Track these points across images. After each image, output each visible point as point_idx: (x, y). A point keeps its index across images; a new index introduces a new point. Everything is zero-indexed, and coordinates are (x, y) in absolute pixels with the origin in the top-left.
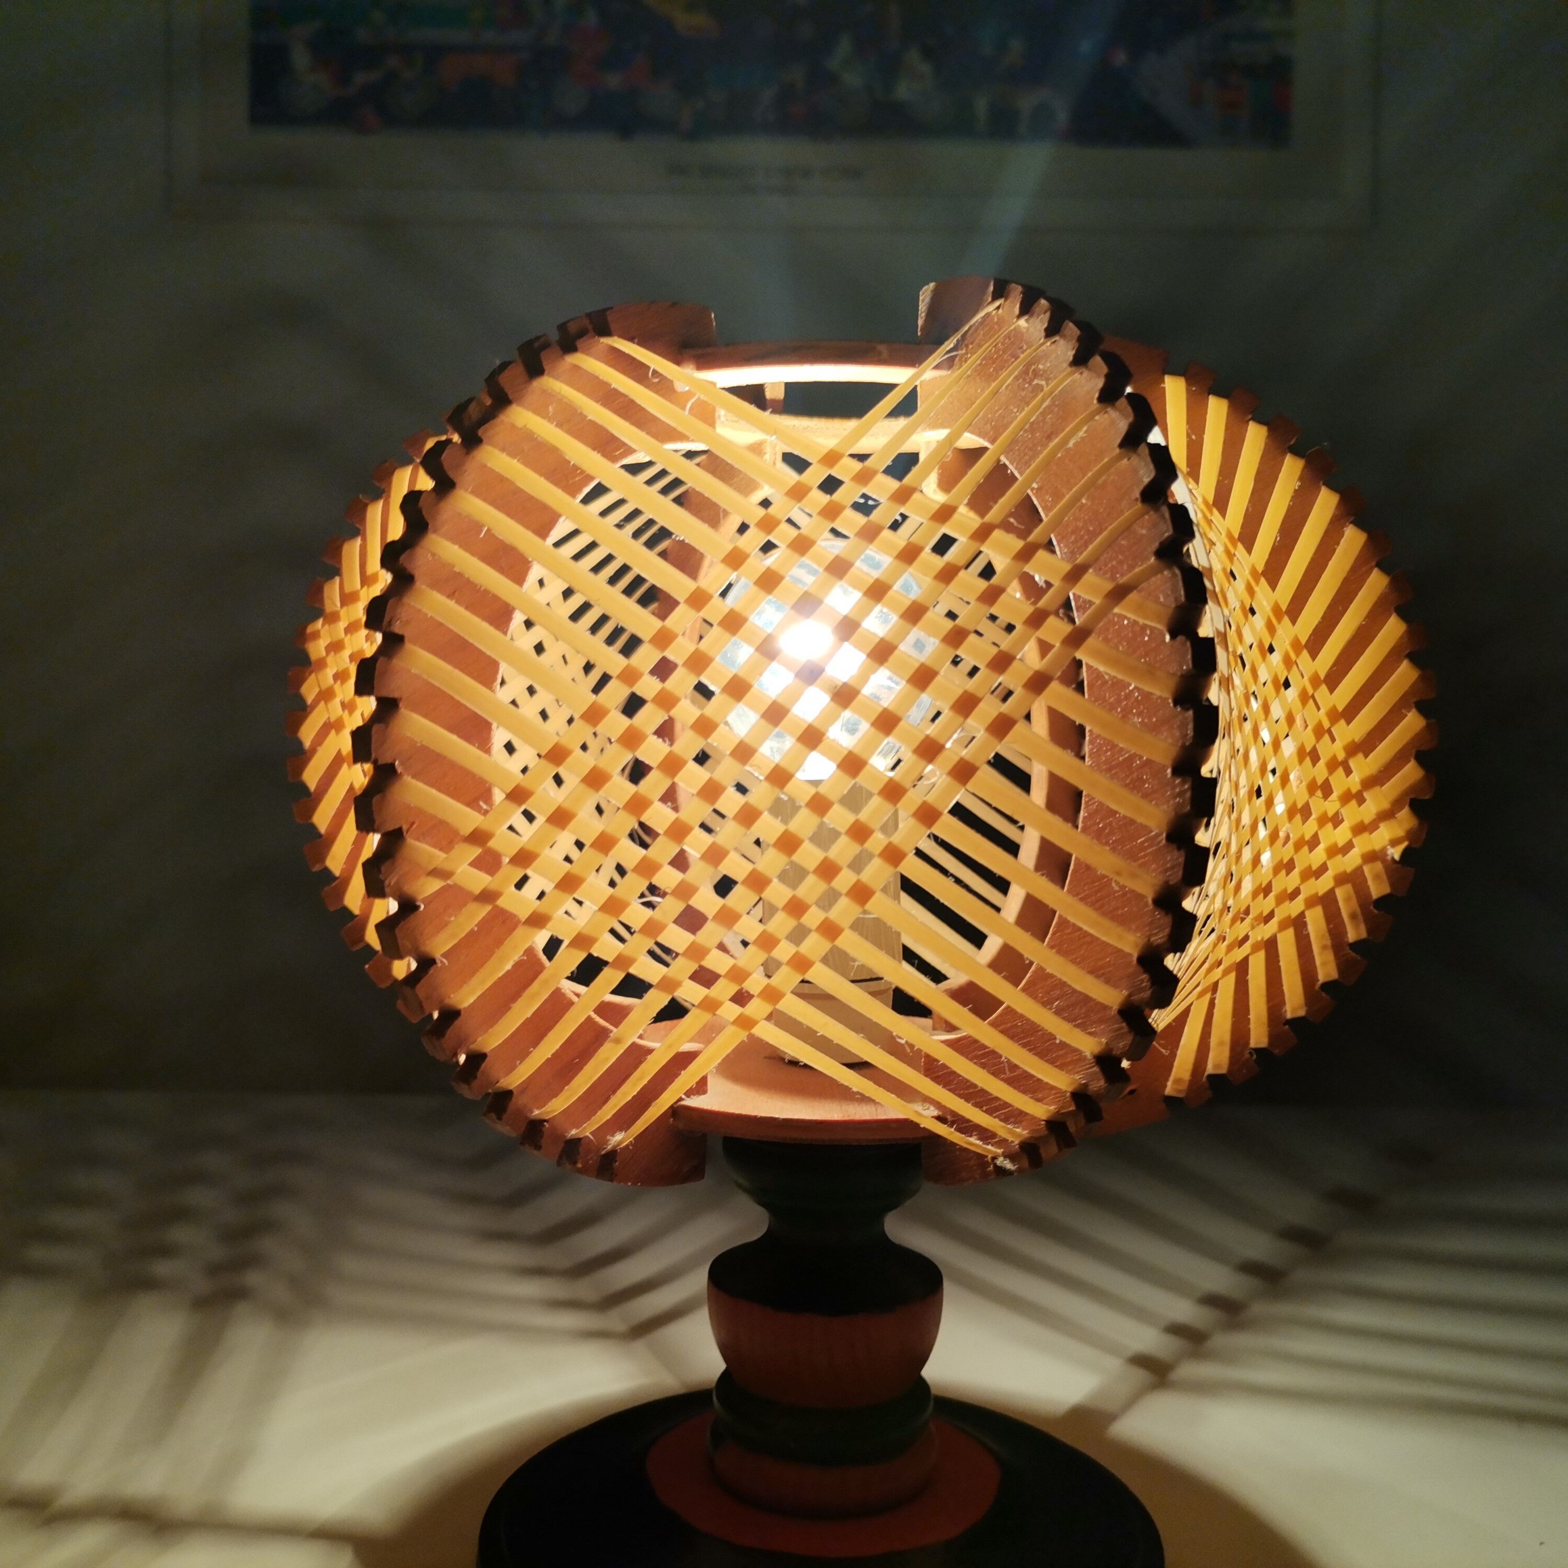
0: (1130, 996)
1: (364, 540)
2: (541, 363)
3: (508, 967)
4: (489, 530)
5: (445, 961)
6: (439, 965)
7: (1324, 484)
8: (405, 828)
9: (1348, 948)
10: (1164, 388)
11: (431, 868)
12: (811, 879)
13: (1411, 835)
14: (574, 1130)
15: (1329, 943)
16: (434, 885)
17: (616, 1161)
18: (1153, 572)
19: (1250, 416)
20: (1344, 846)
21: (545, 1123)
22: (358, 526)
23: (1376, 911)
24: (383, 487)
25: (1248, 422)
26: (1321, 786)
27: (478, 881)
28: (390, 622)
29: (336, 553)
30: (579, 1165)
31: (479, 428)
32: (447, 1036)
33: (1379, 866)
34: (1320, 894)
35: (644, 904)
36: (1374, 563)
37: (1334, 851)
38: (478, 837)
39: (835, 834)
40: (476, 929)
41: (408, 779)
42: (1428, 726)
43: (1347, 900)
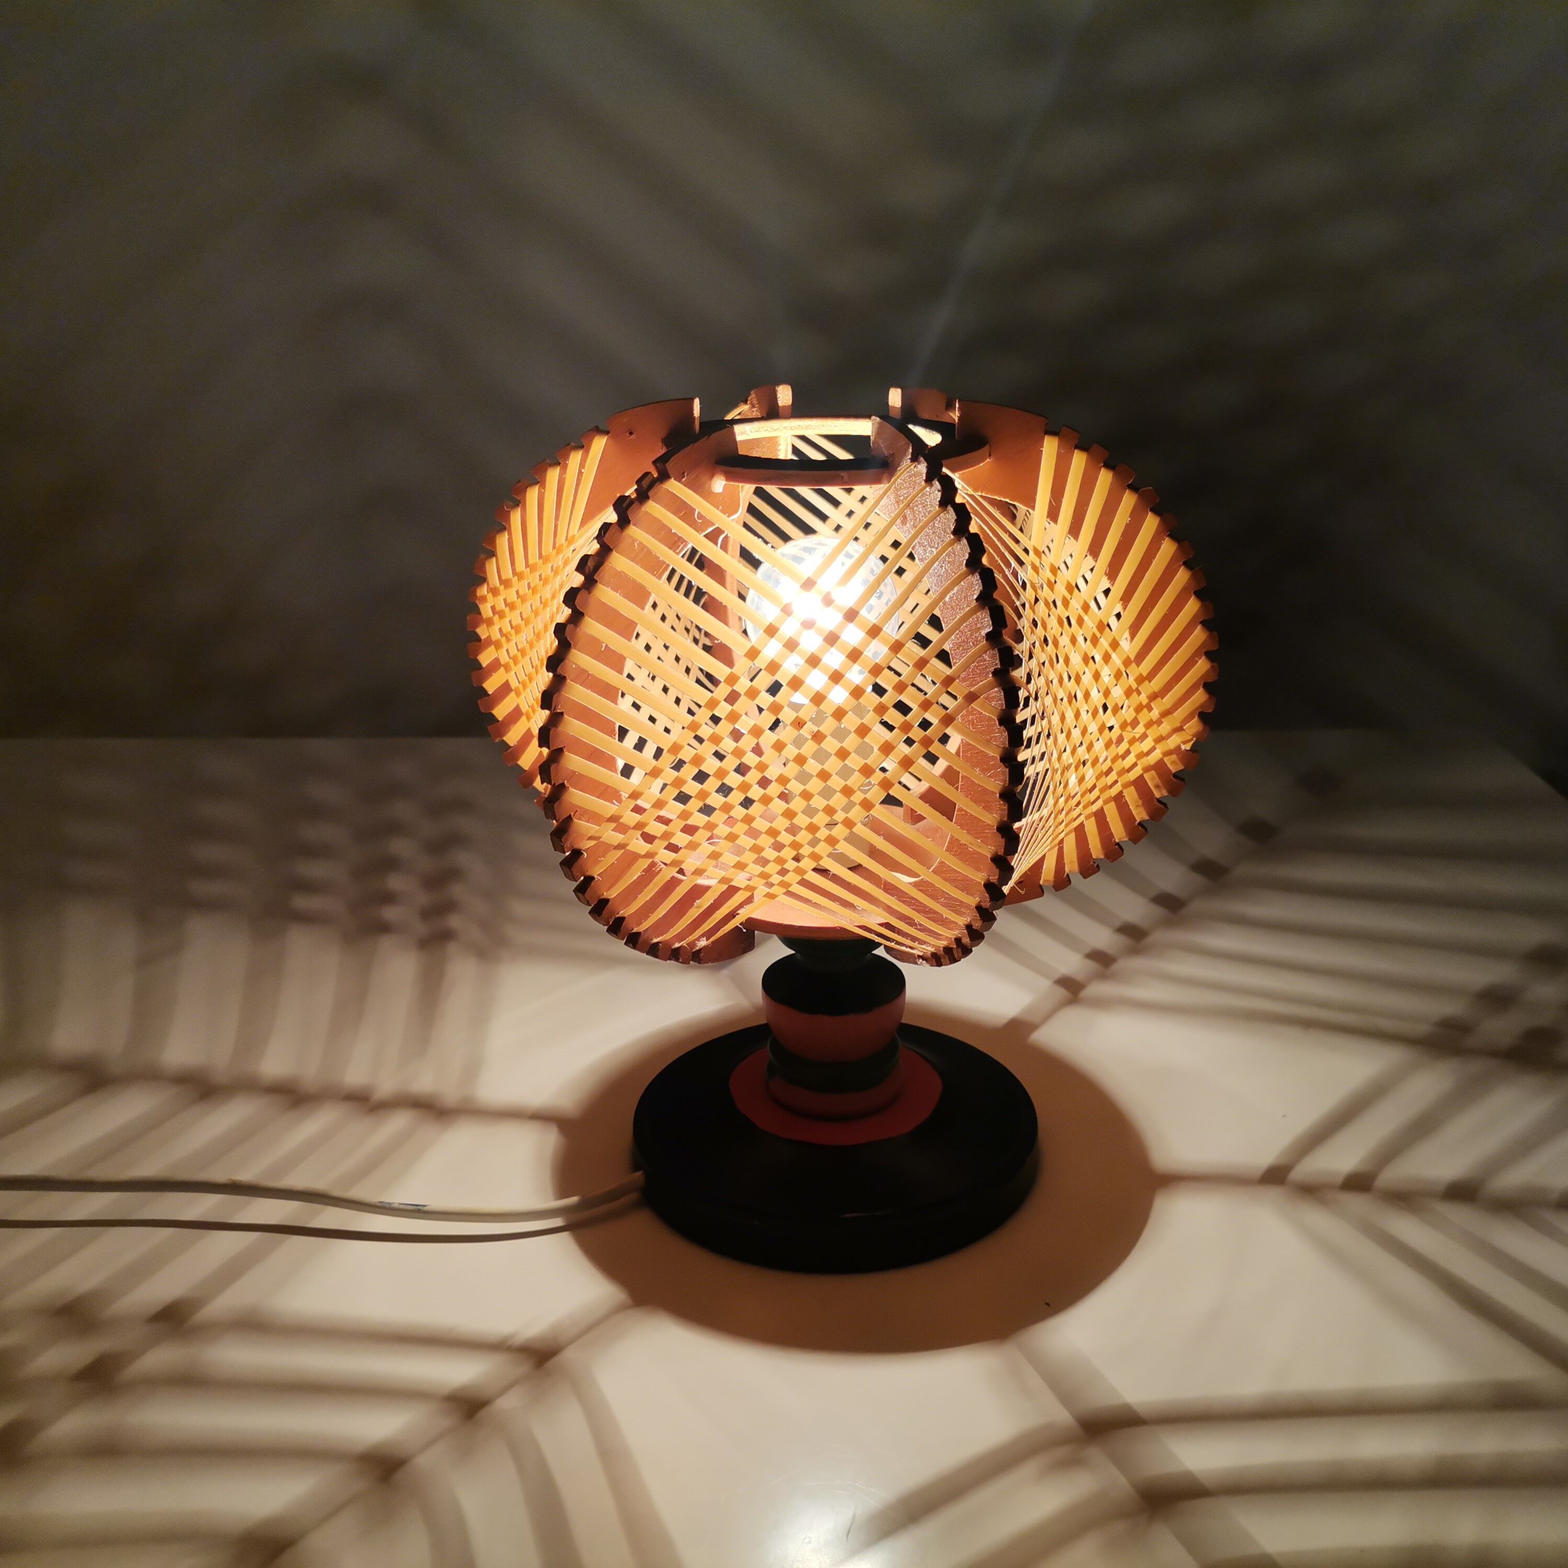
0: (980, 901)
1: (510, 534)
2: (627, 517)
3: (635, 878)
4: (607, 646)
5: (599, 877)
6: (597, 879)
7: (1150, 510)
8: (572, 814)
9: (1156, 801)
10: (1042, 451)
11: (589, 835)
12: (803, 832)
13: (1198, 735)
14: (677, 944)
15: (1140, 802)
16: (592, 843)
17: (701, 953)
18: (989, 687)
19: (1103, 464)
20: (1147, 752)
21: (660, 944)
22: (504, 524)
23: (1174, 779)
24: (519, 498)
25: (1101, 467)
26: (1130, 723)
27: (618, 838)
28: (555, 707)
29: (493, 542)
30: (681, 960)
31: (594, 575)
32: (603, 915)
33: (1174, 757)
34: (1132, 780)
35: (709, 843)
36: (1181, 563)
37: (1141, 755)
38: (614, 819)
39: (817, 811)
40: (616, 862)
41: (572, 790)
42: (1212, 666)
43: (1153, 779)
